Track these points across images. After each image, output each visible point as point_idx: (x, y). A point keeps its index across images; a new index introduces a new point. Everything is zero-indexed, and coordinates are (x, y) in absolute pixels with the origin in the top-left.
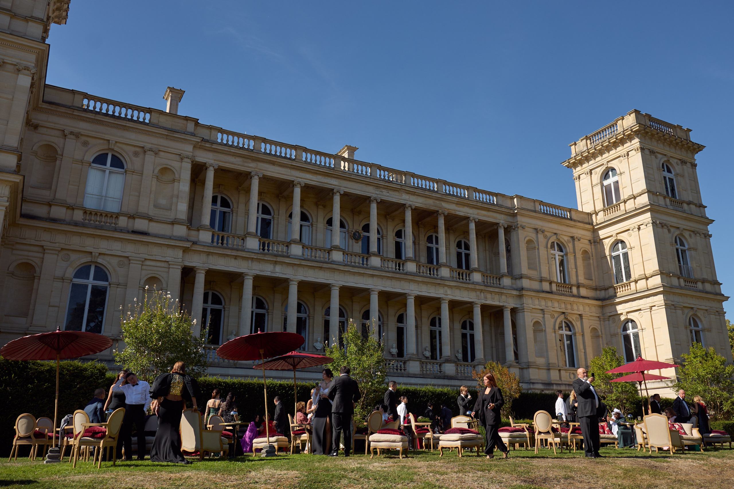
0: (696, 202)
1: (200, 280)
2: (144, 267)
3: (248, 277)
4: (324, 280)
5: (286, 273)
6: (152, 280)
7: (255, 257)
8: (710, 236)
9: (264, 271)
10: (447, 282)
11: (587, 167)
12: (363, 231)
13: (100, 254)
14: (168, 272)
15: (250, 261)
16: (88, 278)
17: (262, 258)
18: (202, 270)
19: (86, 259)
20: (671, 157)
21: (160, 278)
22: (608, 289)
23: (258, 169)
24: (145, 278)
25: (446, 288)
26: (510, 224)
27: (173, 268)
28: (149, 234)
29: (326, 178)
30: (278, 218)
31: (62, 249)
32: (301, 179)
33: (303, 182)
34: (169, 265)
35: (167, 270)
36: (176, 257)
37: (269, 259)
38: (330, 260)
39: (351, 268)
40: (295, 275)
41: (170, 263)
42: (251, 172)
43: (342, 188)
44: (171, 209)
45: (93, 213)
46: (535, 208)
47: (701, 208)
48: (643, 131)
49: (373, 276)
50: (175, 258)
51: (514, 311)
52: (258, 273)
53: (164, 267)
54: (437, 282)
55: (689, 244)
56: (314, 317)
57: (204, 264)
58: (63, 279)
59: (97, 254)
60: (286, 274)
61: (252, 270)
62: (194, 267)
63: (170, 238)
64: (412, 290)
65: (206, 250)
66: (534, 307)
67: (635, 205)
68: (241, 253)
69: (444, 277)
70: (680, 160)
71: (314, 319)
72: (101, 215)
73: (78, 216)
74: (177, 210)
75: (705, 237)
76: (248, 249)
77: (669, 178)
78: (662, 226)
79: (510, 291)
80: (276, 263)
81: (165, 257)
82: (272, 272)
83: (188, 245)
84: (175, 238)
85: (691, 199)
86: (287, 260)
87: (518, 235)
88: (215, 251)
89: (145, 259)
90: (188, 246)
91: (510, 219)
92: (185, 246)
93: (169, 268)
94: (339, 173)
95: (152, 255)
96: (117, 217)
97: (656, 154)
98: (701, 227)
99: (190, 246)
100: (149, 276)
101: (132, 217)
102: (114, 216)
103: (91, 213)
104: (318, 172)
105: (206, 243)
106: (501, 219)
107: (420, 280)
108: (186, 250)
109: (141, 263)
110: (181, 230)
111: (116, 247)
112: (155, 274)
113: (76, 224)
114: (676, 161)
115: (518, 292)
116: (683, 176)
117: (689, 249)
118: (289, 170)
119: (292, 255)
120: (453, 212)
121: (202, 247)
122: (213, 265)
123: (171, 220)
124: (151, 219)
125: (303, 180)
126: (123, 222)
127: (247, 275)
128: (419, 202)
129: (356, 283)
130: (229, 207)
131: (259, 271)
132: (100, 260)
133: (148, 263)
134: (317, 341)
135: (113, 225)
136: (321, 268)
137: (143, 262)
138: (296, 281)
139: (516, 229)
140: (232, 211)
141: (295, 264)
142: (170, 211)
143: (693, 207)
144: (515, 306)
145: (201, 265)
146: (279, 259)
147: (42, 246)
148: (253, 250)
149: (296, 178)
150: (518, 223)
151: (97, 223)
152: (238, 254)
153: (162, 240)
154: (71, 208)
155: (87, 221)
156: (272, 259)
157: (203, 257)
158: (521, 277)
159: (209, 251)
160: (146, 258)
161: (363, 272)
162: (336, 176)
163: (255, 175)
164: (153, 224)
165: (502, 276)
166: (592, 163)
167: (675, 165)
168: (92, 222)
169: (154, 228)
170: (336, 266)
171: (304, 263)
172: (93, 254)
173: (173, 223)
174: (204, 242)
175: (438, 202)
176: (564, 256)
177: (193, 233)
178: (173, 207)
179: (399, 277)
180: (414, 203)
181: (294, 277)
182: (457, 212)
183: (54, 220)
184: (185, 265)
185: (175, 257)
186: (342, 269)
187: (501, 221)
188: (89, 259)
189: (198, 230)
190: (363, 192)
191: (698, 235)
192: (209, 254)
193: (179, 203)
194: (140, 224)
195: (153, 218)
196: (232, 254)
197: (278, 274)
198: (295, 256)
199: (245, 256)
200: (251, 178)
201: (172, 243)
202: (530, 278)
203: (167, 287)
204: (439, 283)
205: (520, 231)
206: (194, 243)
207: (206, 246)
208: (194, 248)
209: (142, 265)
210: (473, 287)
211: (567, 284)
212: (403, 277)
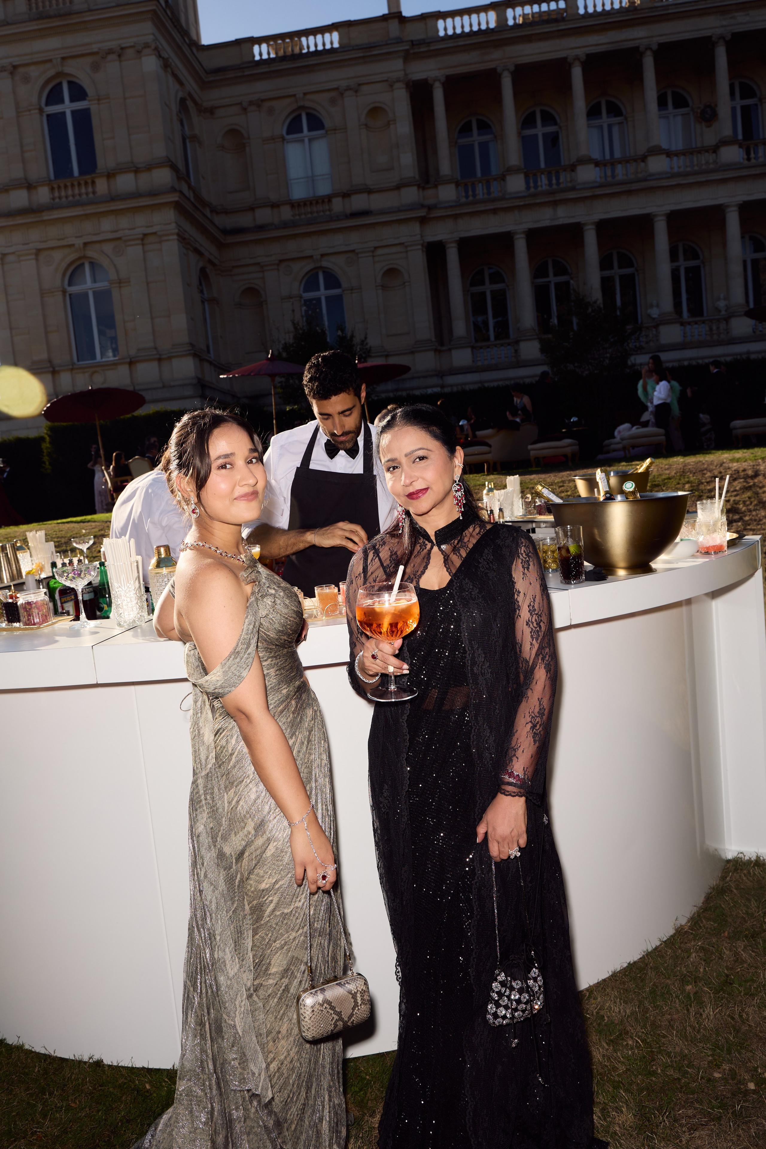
1: (453, 256)
2: (376, 259)
3: (519, 236)
6: (391, 272)
7: (522, 203)
9: (540, 221)
13: (322, 255)
14: (407, 258)
15: (517, 212)
16: (318, 289)
18: (452, 242)
19: (309, 266)
21: (399, 268)
23: (507, 58)
24: (382, 273)
27: (412, 250)
28: (371, 212)
29: (623, 30)
31: (281, 261)
32: (579, 50)
33: (583, 53)
34: (406, 247)
35: (404, 255)
36: (413, 234)
37: (543, 200)
39: (681, 178)
40: (590, 215)
41: (406, 244)
42: (496, 68)
43: (654, 39)
44: (393, 168)
45: (302, 204)
49: (725, 181)
50: (412, 236)
52: (532, 227)
53: (400, 252)
57: (453, 233)
58: (290, 297)
59: (319, 257)
60: (576, 217)
61: (522, 224)
62: (442, 241)
63: (398, 210)
68: (499, 203)
72: (311, 204)
73: (286, 213)
74: (400, 167)
76: (511, 194)
80: (555, 203)
81: (397, 238)
82: (552, 219)
83: (422, 213)
84: (404, 209)
86: (572, 195)
88: (465, 211)
89: (376, 248)
92: (420, 215)
93: (407, 252)
95: (381, 240)
96: (330, 201)
99: (425, 214)
100: (385, 269)
101: (346, 195)
102: (326, 200)
103: (299, 205)
105: (449, 202)
108: (423, 221)
109: (371, 254)
110: (411, 195)
111: (338, 241)
112: (391, 264)
113: (285, 225)
118: (556, 42)
119: (580, 184)
121: (445, 210)
122: (465, 231)
123: (397, 184)
124: (370, 191)
125: (582, 49)
126: (338, 205)
127: (517, 233)
129: (695, 202)
131: (533, 223)
132: (324, 264)
133: (380, 252)
135: (328, 213)
136: (629, 192)
137: (372, 252)
138: (591, 224)
140: (496, 138)
141: (588, 197)
142: (392, 171)
145: (450, 236)
146: (558, 197)
147: (258, 264)
148: (519, 192)
149: (567, 52)
151: (309, 216)
152: (496, 206)
153: (388, 215)
154: (274, 206)
155: (297, 217)
156: (547, 200)
157: (450, 224)
159: (454, 213)
163: (504, 70)
164: (374, 197)
168: (303, 216)
169: (377, 202)
170: (658, 181)
171: (599, 192)
172: (315, 257)
173: (399, 187)
174: (445, 202)
177: (430, 192)
178: (395, 164)
181: (588, 217)
183: (261, 228)
184: (427, 242)
185: (411, 234)
186: (670, 184)
188: (311, 266)
189: (436, 186)
190: (698, 32)
192: (456, 217)
193: (402, 155)
194: (359, 202)
195: (372, 187)
196: (488, 208)
197: (564, 219)
198: (584, 183)
199: (505, 206)
200: (499, 77)
201: (402, 216)
203: (410, 277)
206: (432, 207)
207: (451, 207)
208: (435, 214)
209: (373, 256)
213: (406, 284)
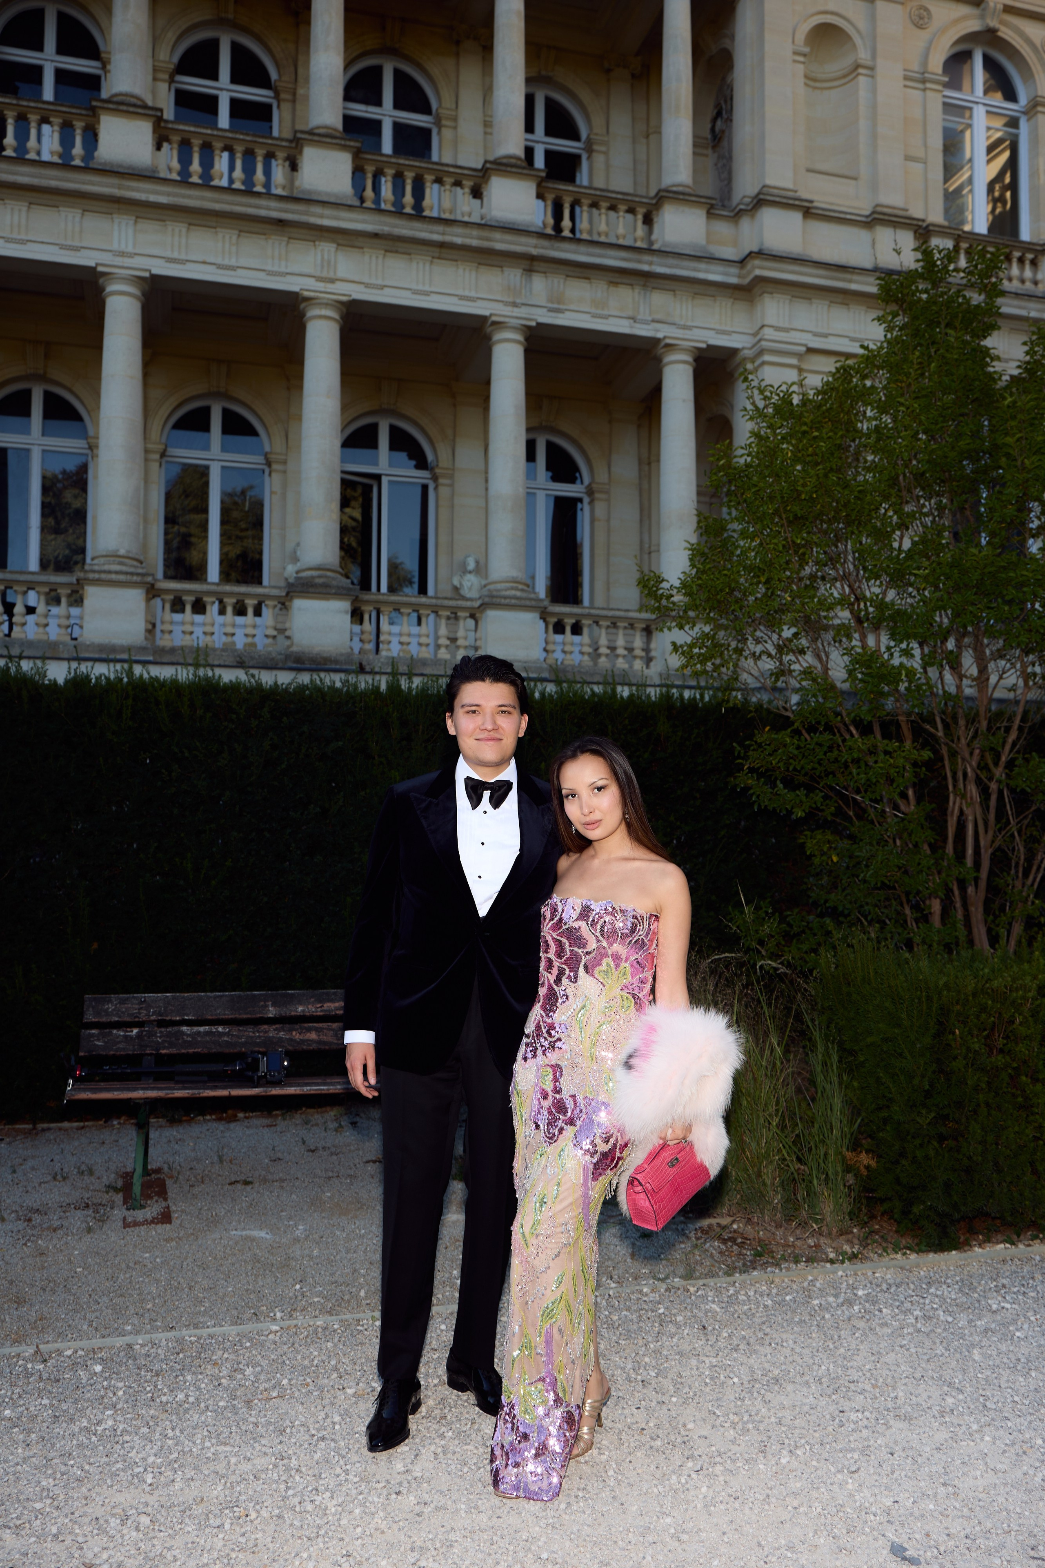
10: (318, 210)
25: (327, 249)
54: (263, 213)
64: (122, 254)
66: (818, 343)
79: (686, 263)
87: (759, 3)
107: (163, 200)
115: (734, 270)
144: (722, 341)
158: (761, 201)
165: (665, 196)
176: (1024, 120)
179: (35, 181)
202: (810, 211)
204: (275, 214)
210: (475, 243)
211: (1028, 247)
212: (54, 183)
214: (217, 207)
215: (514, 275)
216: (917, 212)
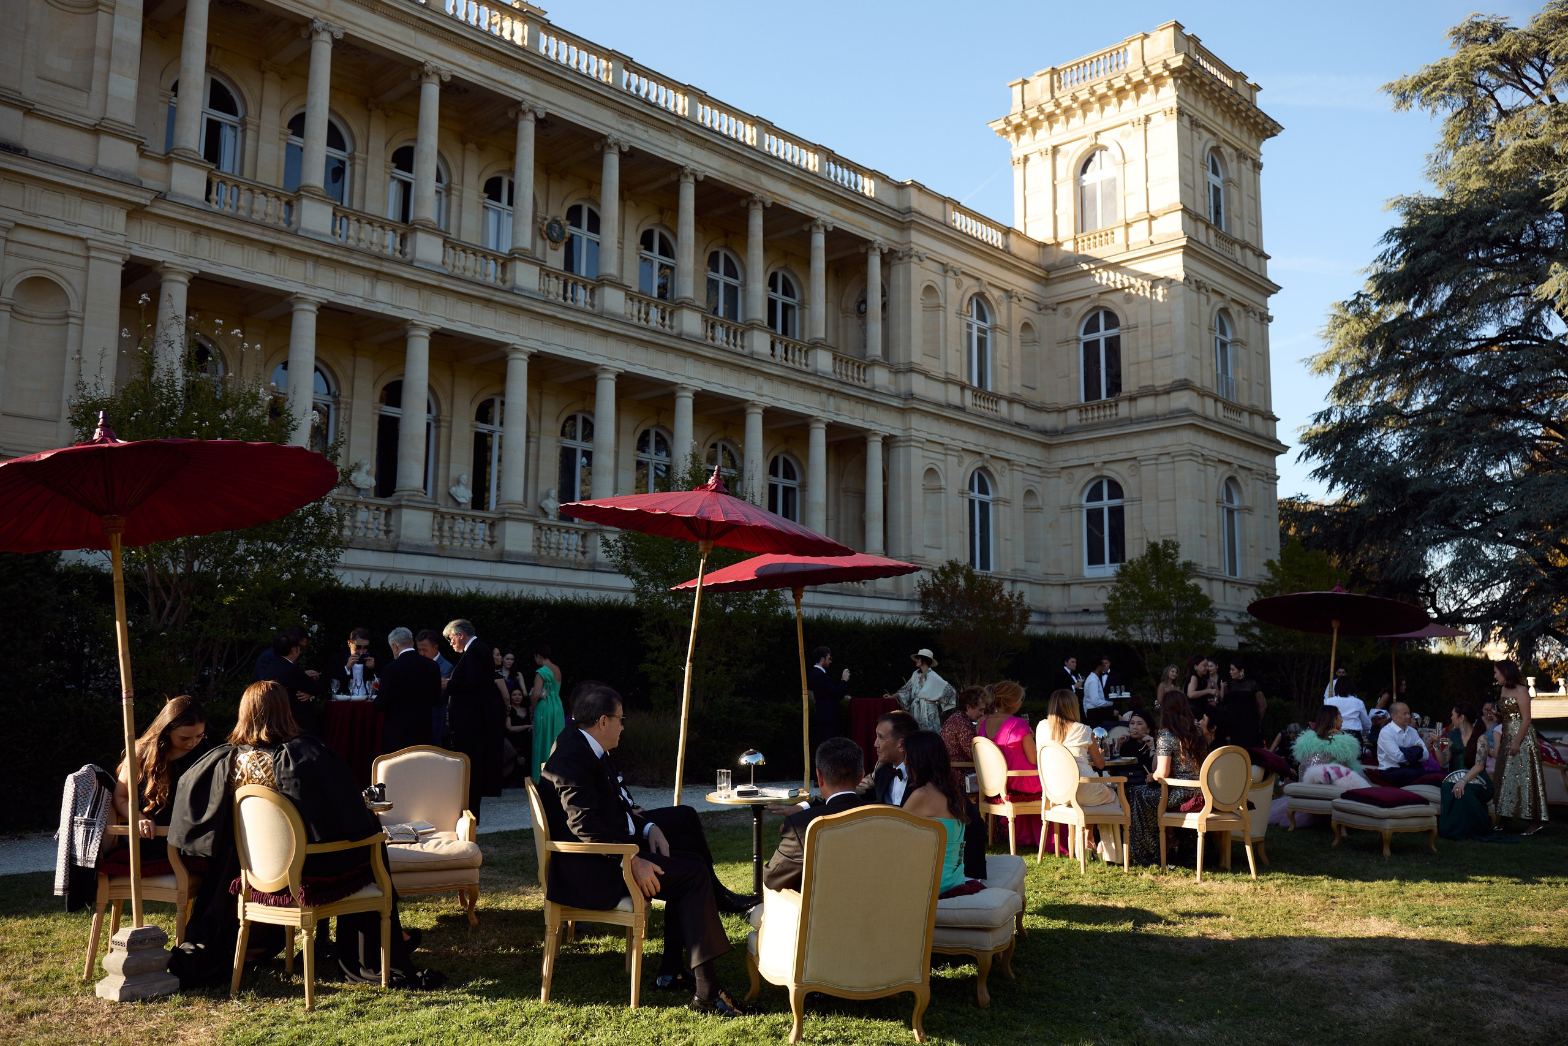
0: (1254, 244)
1: (175, 299)
2: (12, 247)
3: (306, 307)
4: (493, 332)
5: (402, 305)
6: (41, 286)
7: (326, 255)
8: (1270, 319)
9: (345, 295)
10: (764, 364)
11: (1045, 137)
12: (568, 223)
14: (86, 271)
15: (310, 265)
17: (344, 259)
18: (180, 273)
20: (1225, 141)
21: (63, 284)
22: (1065, 411)
23: (332, 15)
24: (18, 279)
25: (760, 379)
26: (894, 246)
27: (99, 259)
28: (27, 151)
29: (504, 69)
30: (366, 160)
32: (441, 62)
33: (448, 70)
34: (88, 248)
35: (81, 262)
36: (109, 229)
37: (361, 264)
38: (508, 285)
39: (559, 309)
40: (425, 314)
41: (90, 242)
42: (312, 21)
43: (540, 102)
44: (88, 89)
46: (945, 217)
47: (1262, 259)
48: (1188, 74)
49: (606, 334)
50: (104, 232)
51: (888, 442)
52: (331, 299)
53: (73, 254)
54: (745, 364)
55: (1234, 332)
56: (450, 423)
57: (185, 257)
60: (401, 308)
61: (315, 287)
62: (157, 263)
63: (89, 173)
64: (689, 378)
65: (193, 221)
66: (929, 438)
67: (1150, 234)
68: (288, 238)
69: (758, 354)
70: (1236, 149)
71: (450, 428)
74: (107, 95)
75: (1262, 319)
76: (307, 231)
77: (1214, 186)
78: (1199, 288)
80: (378, 275)
81: (76, 225)
82: (366, 300)
83: (141, 198)
84: (103, 174)
85: (1247, 239)
86: (406, 273)
87: (908, 273)
88: (217, 227)
89: (17, 225)
90: (143, 201)
91: (893, 235)
92: (136, 200)
93: (88, 258)
94: (537, 62)
95: (37, 216)
97: (1201, 130)
98: (1258, 298)
99: (148, 203)
100: (29, 274)
104: (484, 51)
105: (191, 199)
106: (877, 232)
107: (710, 355)
108: (136, 213)
109: (4, 233)
110: (121, 155)
112: (45, 269)
114: (1230, 150)
115: (902, 402)
116: (1238, 186)
117: (1235, 342)
118: (412, 33)
119: (418, 261)
120: (783, 202)
121: (183, 211)
122: (211, 263)
123: (93, 122)
124: (27, 111)
125: (446, 64)
127: (302, 299)
128: (712, 166)
129: (567, 349)
130: (232, 110)
131: (333, 294)
133: (24, 236)
134: (458, 482)
136: (487, 302)
137: (8, 230)
138: (425, 329)
139: (906, 259)
140: (243, 123)
141: (426, 285)
142: (85, 95)
143: (1249, 253)
144: (893, 432)
145: (178, 260)
146: (386, 268)
148: (320, 234)
149: (428, 58)
150: (913, 245)
152: (280, 242)
153: (67, 174)
156: (368, 265)
157: (184, 238)
158: (911, 369)
159: (200, 222)
160: (19, 222)
161: (586, 322)
162: (527, 69)
163: (324, 30)
164: (37, 125)
165: (874, 363)
166: (1060, 132)
167: (1227, 159)
169: (42, 138)
170: (526, 301)
171: (448, 284)
173: (96, 130)
174: (185, 197)
175: (752, 173)
176: (989, 332)
177: (155, 167)
178: (96, 85)
180: (703, 168)
181: (421, 318)
182: (791, 203)
184: (132, 256)
185: (104, 228)
186: (540, 310)
187: (877, 237)
189: (168, 161)
190: (590, 122)
191: (1251, 314)
192: (199, 230)
193: (112, 75)
195: (37, 106)
196: (265, 239)
197: (381, 305)
198: (427, 263)
199: (298, 247)
200: (310, 37)
201: (99, 187)
202: (927, 375)
203: (84, 310)
204: (748, 365)
205: (914, 267)
206: (161, 196)
207: (189, 207)
208: (159, 209)
209: (7, 240)
210: (816, 383)
211: (991, 394)
212: (672, 345)
213: (71, 320)
214: (729, 360)
215: (824, 396)
216: (958, 378)
